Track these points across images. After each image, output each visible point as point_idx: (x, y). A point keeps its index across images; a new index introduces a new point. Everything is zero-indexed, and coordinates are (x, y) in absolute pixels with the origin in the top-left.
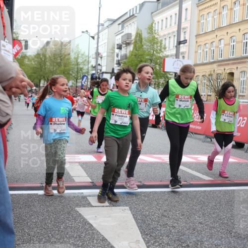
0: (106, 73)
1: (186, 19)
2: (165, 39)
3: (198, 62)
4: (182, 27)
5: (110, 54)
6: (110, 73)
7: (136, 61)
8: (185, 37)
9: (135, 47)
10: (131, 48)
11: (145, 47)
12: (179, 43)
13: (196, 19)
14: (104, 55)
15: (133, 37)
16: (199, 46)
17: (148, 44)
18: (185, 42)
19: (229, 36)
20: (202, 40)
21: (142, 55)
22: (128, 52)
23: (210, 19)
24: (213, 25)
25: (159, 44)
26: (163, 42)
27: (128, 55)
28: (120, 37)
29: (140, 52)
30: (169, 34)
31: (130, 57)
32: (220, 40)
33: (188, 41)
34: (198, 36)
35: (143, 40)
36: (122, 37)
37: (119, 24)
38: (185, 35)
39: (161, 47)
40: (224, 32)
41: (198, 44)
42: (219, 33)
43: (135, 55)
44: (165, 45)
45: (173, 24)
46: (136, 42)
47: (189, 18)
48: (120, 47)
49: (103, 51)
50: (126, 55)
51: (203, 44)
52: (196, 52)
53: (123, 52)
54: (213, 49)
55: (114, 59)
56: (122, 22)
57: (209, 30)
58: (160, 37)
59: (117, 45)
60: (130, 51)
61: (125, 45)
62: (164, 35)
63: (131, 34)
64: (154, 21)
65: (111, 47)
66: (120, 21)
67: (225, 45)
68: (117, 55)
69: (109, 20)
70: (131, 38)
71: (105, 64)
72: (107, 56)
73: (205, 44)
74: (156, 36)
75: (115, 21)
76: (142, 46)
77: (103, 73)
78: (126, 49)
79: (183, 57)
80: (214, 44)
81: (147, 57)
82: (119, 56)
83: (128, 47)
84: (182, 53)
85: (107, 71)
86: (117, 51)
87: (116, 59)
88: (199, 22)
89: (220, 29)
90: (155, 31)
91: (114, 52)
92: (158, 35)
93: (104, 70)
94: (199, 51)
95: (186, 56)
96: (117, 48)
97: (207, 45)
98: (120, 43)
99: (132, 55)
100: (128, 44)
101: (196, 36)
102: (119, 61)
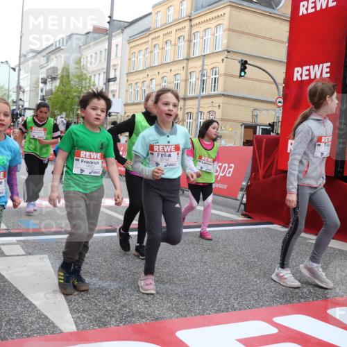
0: (29, 109)
1: (116, 56)
2: (95, 75)
3: (129, 102)
4: (112, 64)
5: (34, 89)
6: (34, 109)
7: (62, 98)
8: (115, 75)
9: (61, 82)
10: (57, 83)
11: (72, 83)
12: (109, 80)
13: (127, 56)
14: (27, 89)
15: (59, 72)
16: (129, 85)
17: (75, 79)
18: (114, 79)
19: (161, 76)
20: (133, 78)
21: (68, 92)
22: (53, 87)
23: (141, 57)
24: (145, 64)
25: (88, 81)
26: (92, 79)
27: (54, 90)
28: (45, 70)
29: (67, 88)
30: (98, 70)
31: (56, 93)
32: (151, 80)
33: (118, 79)
34: (129, 74)
35: (71, 75)
36: (47, 70)
37: (44, 56)
38: (115, 72)
39: (90, 83)
40: (155, 72)
41: (129, 83)
42: (150, 73)
43: (62, 91)
44: (94, 82)
45: (103, 61)
46: (62, 77)
47: (119, 55)
48: (45, 82)
49: (25, 84)
50: (52, 90)
51: (134, 83)
52: (127, 91)
53: (49, 87)
54: (144, 88)
55: (38, 95)
56: (48, 54)
57: (141, 69)
58: (89, 73)
59: (42, 79)
60: (56, 87)
61: (50, 80)
62: (93, 72)
63: (57, 68)
64: (82, 55)
65: (34, 81)
66: (45, 53)
67: (156, 85)
68: (42, 91)
69: (32, 51)
70: (57, 72)
71: (28, 100)
72: (30, 91)
73: (136, 83)
74: (85, 72)
75: (39, 53)
76: (69, 81)
77: (25, 109)
78: (52, 84)
79: (114, 95)
80: (145, 83)
81: (75, 94)
82: (44, 91)
83: (54, 82)
84: (112, 91)
85: (30, 107)
86: (41, 85)
87: (40, 94)
88: (130, 59)
89: (151, 68)
90: (83, 66)
91: (37, 87)
92: (87, 71)
93: (26, 105)
94: (130, 90)
95: (117, 94)
96: (42, 83)
97: (139, 84)
98: (45, 76)
99: (58, 91)
100: (53, 79)
101: (127, 74)
102: (43, 96)
